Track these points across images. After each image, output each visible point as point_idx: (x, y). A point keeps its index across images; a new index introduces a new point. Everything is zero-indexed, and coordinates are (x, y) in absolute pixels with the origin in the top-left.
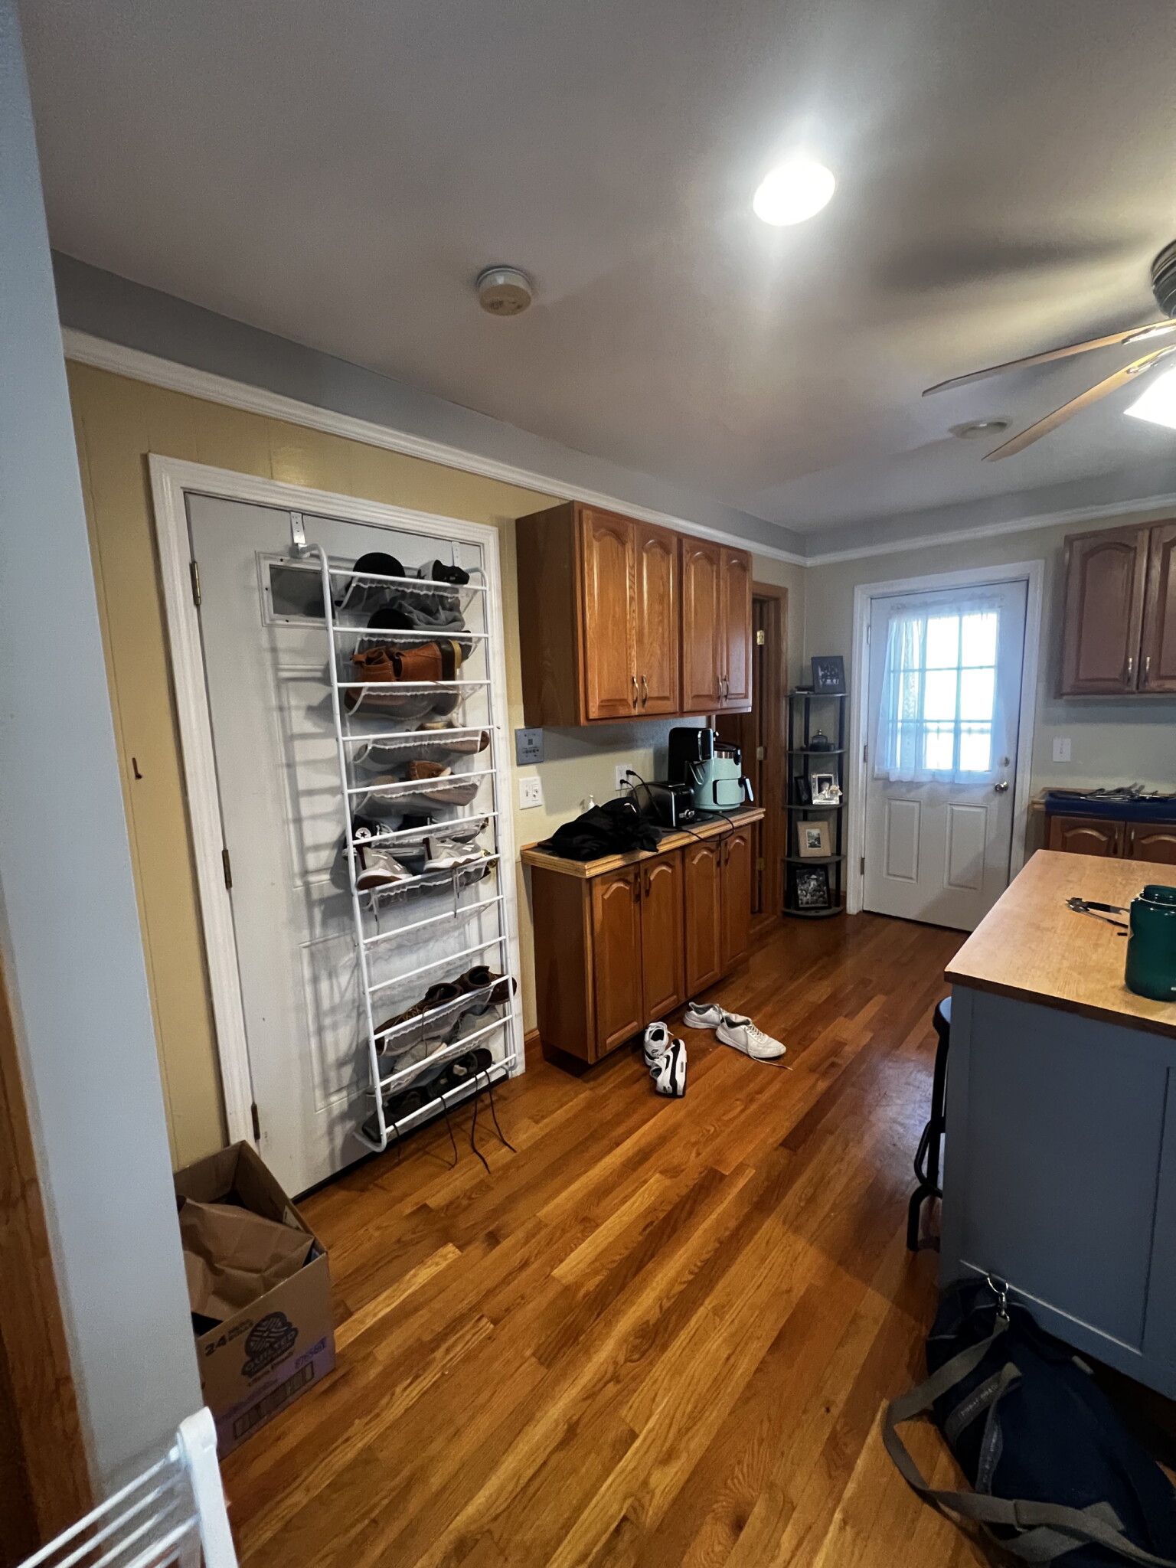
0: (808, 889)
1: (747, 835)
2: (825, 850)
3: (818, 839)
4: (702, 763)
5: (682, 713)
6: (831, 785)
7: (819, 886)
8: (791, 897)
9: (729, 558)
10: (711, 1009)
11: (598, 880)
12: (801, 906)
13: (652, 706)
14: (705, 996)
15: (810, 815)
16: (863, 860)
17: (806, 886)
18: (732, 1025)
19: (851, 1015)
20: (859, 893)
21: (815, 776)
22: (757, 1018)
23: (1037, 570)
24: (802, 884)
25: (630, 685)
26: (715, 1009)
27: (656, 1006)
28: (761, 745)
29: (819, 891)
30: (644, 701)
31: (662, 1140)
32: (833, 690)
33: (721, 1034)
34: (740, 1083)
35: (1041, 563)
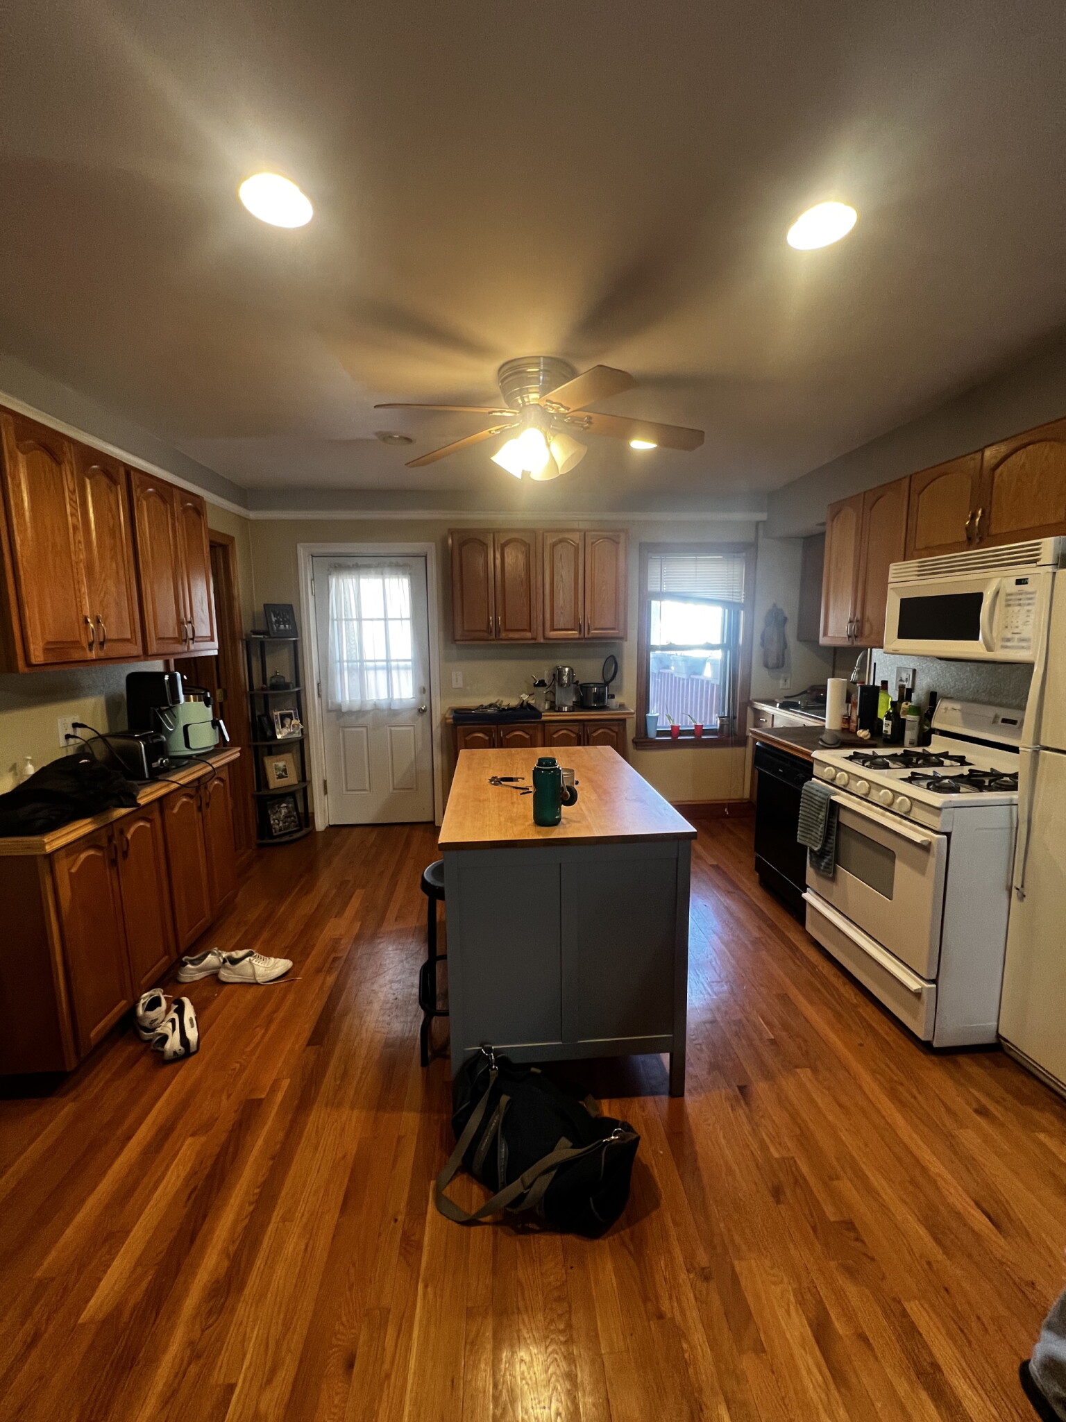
0: (280, 817)
1: (225, 775)
2: (292, 779)
3: (285, 770)
4: (171, 708)
5: (146, 655)
6: (292, 719)
7: (289, 812)
8: (264, 827)
9: (183, 502)
10: (210, 956)
11: (63, 853)
12: (275, 834)
13: (109, 650)
14: (198, 947)
15: (274, 750)
16: (325, 782)
17: (277, 815)
18: (234, 962)
19: (339, 914)
20: (325, 811)
21: (277, 713)
22: (257, 947)
23: (431, 548)
24: (274, 814)
25: (83, 626)
26: (214, 954)
27: (145, 975)
28: (219, 687)
29: (290, 817)
30: (102, 644)
31: (183, 1106)
32: (286, 634)
33: (225, 975)
34: (256, 1009)
35: (433, 545)
